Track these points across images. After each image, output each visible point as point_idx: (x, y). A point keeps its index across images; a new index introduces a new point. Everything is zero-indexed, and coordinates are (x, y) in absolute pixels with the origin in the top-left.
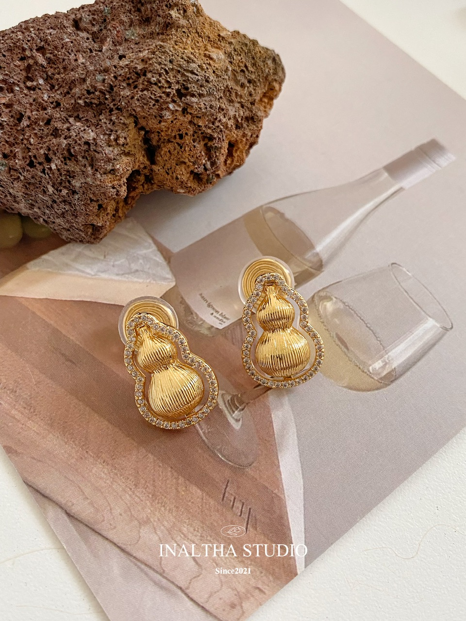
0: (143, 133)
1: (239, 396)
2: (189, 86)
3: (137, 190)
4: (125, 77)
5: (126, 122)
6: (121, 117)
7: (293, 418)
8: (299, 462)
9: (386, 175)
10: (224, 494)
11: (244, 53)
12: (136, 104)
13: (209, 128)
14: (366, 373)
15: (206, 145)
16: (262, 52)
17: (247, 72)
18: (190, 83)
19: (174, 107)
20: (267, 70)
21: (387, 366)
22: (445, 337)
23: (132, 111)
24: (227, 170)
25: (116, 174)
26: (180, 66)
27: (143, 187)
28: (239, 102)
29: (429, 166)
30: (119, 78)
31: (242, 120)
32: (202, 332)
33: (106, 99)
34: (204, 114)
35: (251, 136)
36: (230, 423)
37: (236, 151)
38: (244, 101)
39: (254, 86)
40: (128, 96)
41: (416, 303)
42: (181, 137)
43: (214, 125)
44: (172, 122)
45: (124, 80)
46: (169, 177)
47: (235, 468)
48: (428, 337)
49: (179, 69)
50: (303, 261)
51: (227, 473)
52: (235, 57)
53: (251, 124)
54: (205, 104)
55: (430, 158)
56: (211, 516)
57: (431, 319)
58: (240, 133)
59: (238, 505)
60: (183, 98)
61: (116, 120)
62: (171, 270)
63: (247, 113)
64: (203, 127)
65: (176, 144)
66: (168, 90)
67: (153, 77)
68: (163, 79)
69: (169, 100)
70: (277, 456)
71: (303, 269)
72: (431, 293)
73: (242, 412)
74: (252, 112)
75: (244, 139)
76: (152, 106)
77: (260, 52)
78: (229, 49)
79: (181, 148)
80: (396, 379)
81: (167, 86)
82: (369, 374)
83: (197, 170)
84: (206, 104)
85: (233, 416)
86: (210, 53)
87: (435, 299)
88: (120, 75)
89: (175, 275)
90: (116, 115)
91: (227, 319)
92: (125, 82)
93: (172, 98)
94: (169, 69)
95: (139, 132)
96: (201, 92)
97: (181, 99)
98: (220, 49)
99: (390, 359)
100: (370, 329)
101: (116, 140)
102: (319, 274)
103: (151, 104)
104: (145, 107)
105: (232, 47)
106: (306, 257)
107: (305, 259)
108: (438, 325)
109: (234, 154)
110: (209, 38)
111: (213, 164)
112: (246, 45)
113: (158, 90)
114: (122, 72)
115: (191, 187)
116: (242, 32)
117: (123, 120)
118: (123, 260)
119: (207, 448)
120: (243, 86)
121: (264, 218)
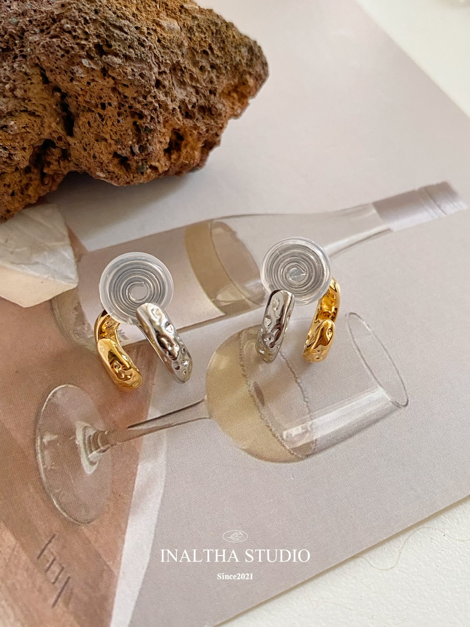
0: (58, 94)
1: (106, 433)
2: (113, 43)
3: (51, 166)
4: (41, 22)
5: (28, 71)
6: (24, 66)
7: (164, 476)
8: (153, 532)
9: (374, 211)
10: (44, 550)
11: (210, 32)
12: (40, 50)
13: (139, 102)
14: (277, 438)
15: (135, 123)
16: (236, 37)
17: (211, 56)
18: (115, 41)
19: (90, 64)
20: (238, 59)
21: (308, 435)
22: (395, 415)
23: (36, 59)
24: (170, 167)
25: (10, 132)
26: (106, 19)
27: (59, 164)
28: (194, 87)
29: (431, 210)
30: (34, 23)
31: (193, 107)
32: (88, 348)
33: (16, 45)
34: (132, 83)
35: (207, 131)
36: (82, 465)
37: (186, 145)
38: (201, 87)
39: (218, 72)
40: (35, 42)
41: (367, 366)
42: (103, 106)
43: (146, 99)
44: (89, 83)
45: (39, 25)
46: (85, 154)
47: (69, 522)
48: (371, 409)
49: (104, 22)
50: (241, 290)
51: (56, 525)
52: (197, 34)
53: (208, 117)
54: (132, 70)
55: (435, 202)
56: (16, 574)
57: (382, 389)
58: (189, 123)
59: (56, 568)
60: (104, 56)
61: (17, 68)
62: (78, 270)
63: (202, 102)
64: (130, 99)
65: (97, 115)
66: (83, 42)
67: (67, 23)
68: (79, 28)
69: (83, 53)
70: (127, 519)
71: (239, 299)
72: (390, 358)
73: (102, 454)
74: (209, 102)
75: (195, 132)
76: (59, 57)
77: (234, 37)
78: (190, 22)
79: (103, 120)
80: (313, 454)
81: (83, 37)
82: (281, 440)
83: (120, 151)
84: (135, 70)
85: (90, 456)
86: (160, 20)
87: (394, 365)
88: (36, 20)
89: (80, 276)
90: (18, 63)
91: (125, 338)
92: (38, 28)
93: (87, 53)
94: (90, 19)
95: (53, 92)
96: (127, 53)
97: (101, 56)
98: (177, 21)
99: (314, 426)
100: (299, 386)
101: (12, 90)
102: (257, 308)
103: (58, 53)
104: (51, 56)
105: (196, 22)
106: (247, 286)
107: (244, 288)
108: (389, 399)
109: (182, 149)
110: (167, 5)
111: (143, 148)
112: (216, 24)
113: (72, 41)
114: (38, 17)
115: (114, 173)
116: (217, 11)
117: (25, 68)
118: (25, 249)
119: (42, 489)
120: (202, 69)
121: (211, 233)
